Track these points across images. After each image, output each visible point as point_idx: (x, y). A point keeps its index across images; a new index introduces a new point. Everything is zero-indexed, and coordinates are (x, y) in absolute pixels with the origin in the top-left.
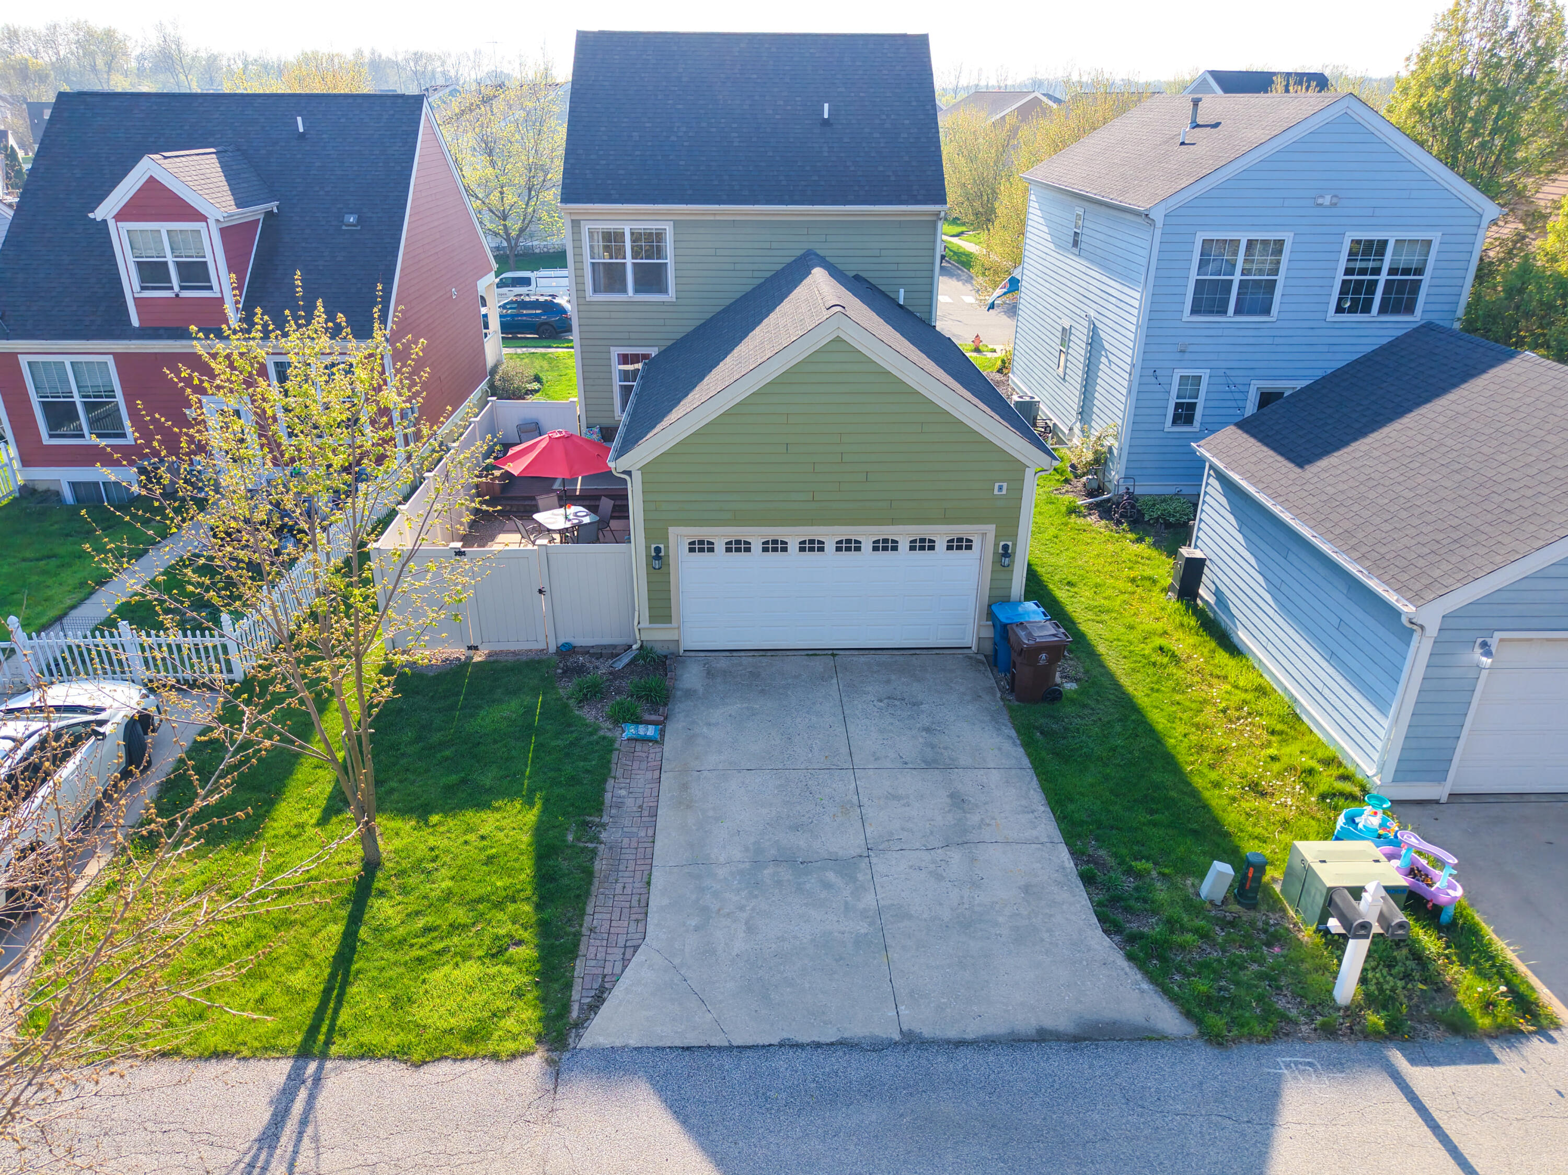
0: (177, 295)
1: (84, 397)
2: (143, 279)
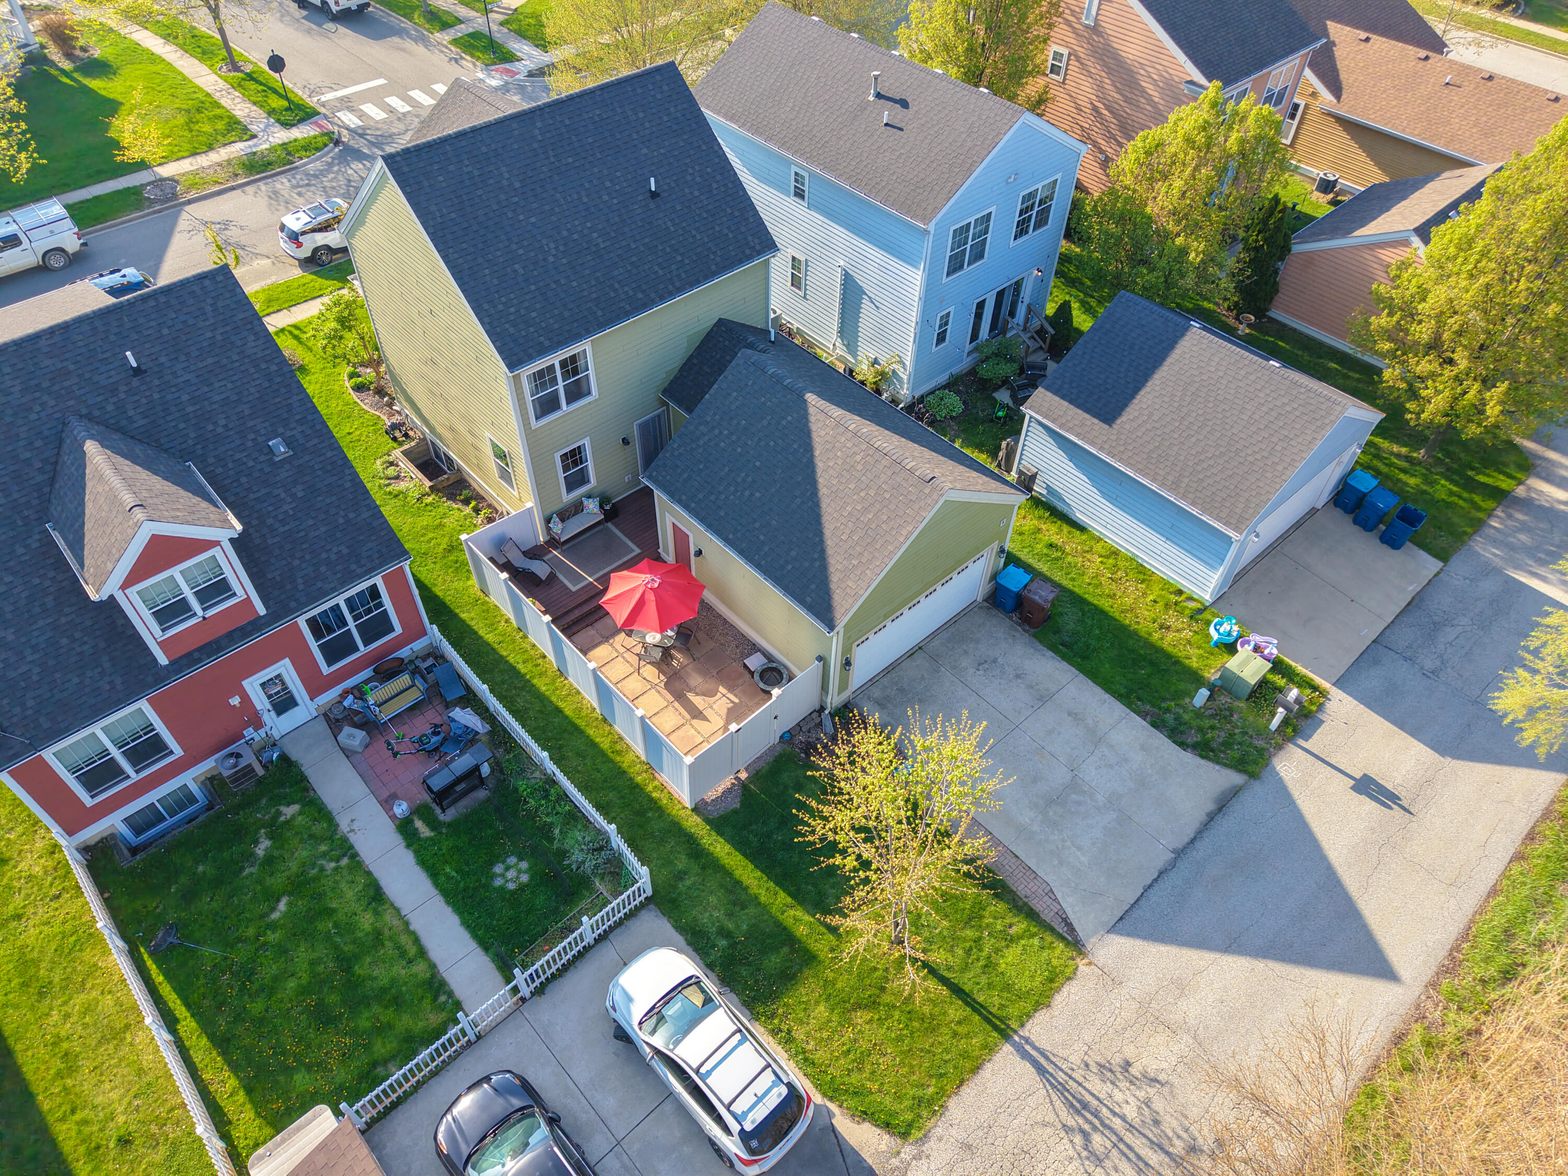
0: (204, 618)
1: (120, 748)
2: (161, 623)
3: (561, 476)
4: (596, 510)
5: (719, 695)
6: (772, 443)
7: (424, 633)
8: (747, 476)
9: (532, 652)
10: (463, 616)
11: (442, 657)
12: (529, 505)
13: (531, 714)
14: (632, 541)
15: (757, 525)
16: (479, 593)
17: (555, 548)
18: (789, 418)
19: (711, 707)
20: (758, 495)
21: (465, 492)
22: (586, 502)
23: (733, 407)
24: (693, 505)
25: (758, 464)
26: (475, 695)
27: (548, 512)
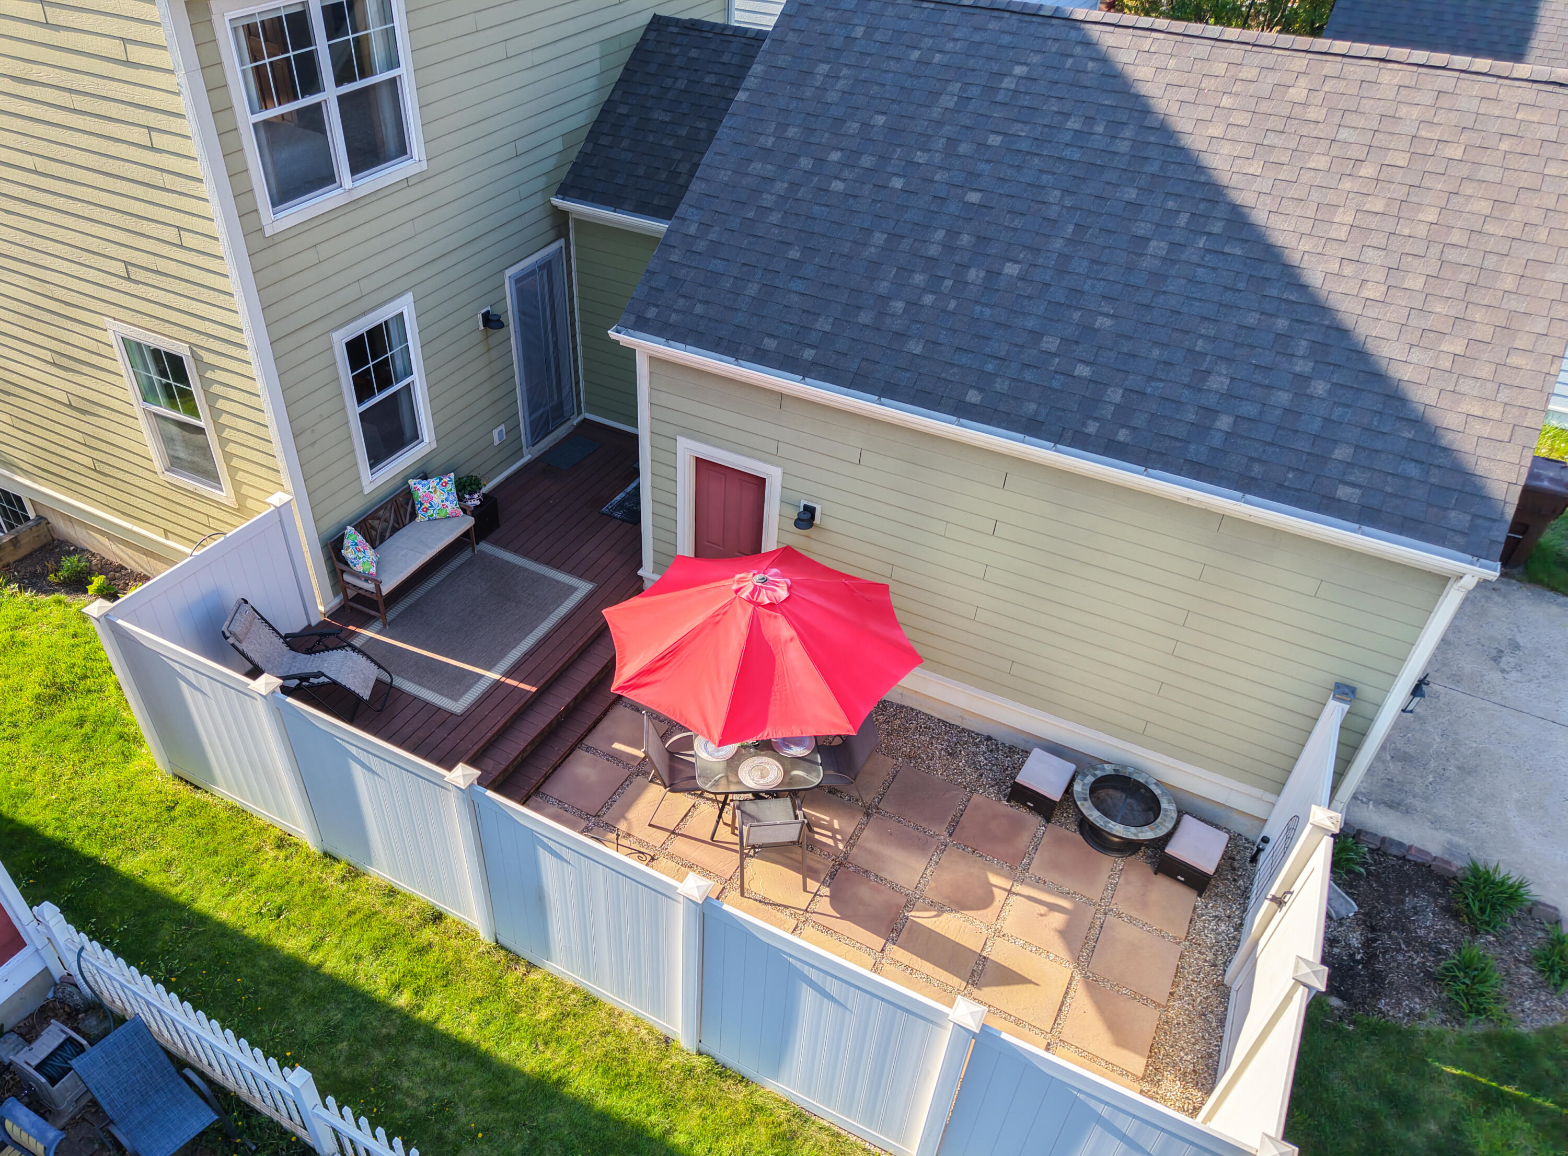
3: (354, 410)
4: (452, 506)
5: (999, 895)
6: (995, 140)
7: (14, 943)
8: (952, 234)
9: (393, 913)
10: (129, 865)
11: (96, 1006)
12: (278, 498)
13: (465, 1117)
14: (558, 568)
15: (1050, 343)
16: (173, 787)
17: (365, 622)
18: (1019, 70)
19: (999, 933)
20: (1011, 269)
21: (69, 563)
22: (420, 489)
23: (832, 96)
24: (809, 354)
25: (974, 197)
26: (249, 1112)
27: (331, 522)
